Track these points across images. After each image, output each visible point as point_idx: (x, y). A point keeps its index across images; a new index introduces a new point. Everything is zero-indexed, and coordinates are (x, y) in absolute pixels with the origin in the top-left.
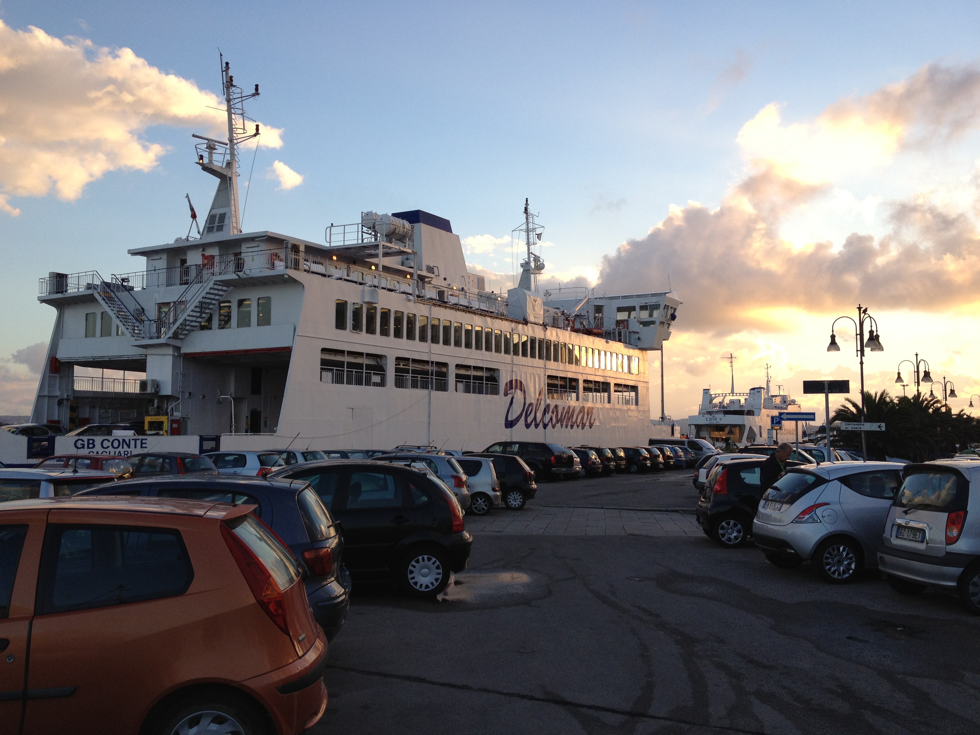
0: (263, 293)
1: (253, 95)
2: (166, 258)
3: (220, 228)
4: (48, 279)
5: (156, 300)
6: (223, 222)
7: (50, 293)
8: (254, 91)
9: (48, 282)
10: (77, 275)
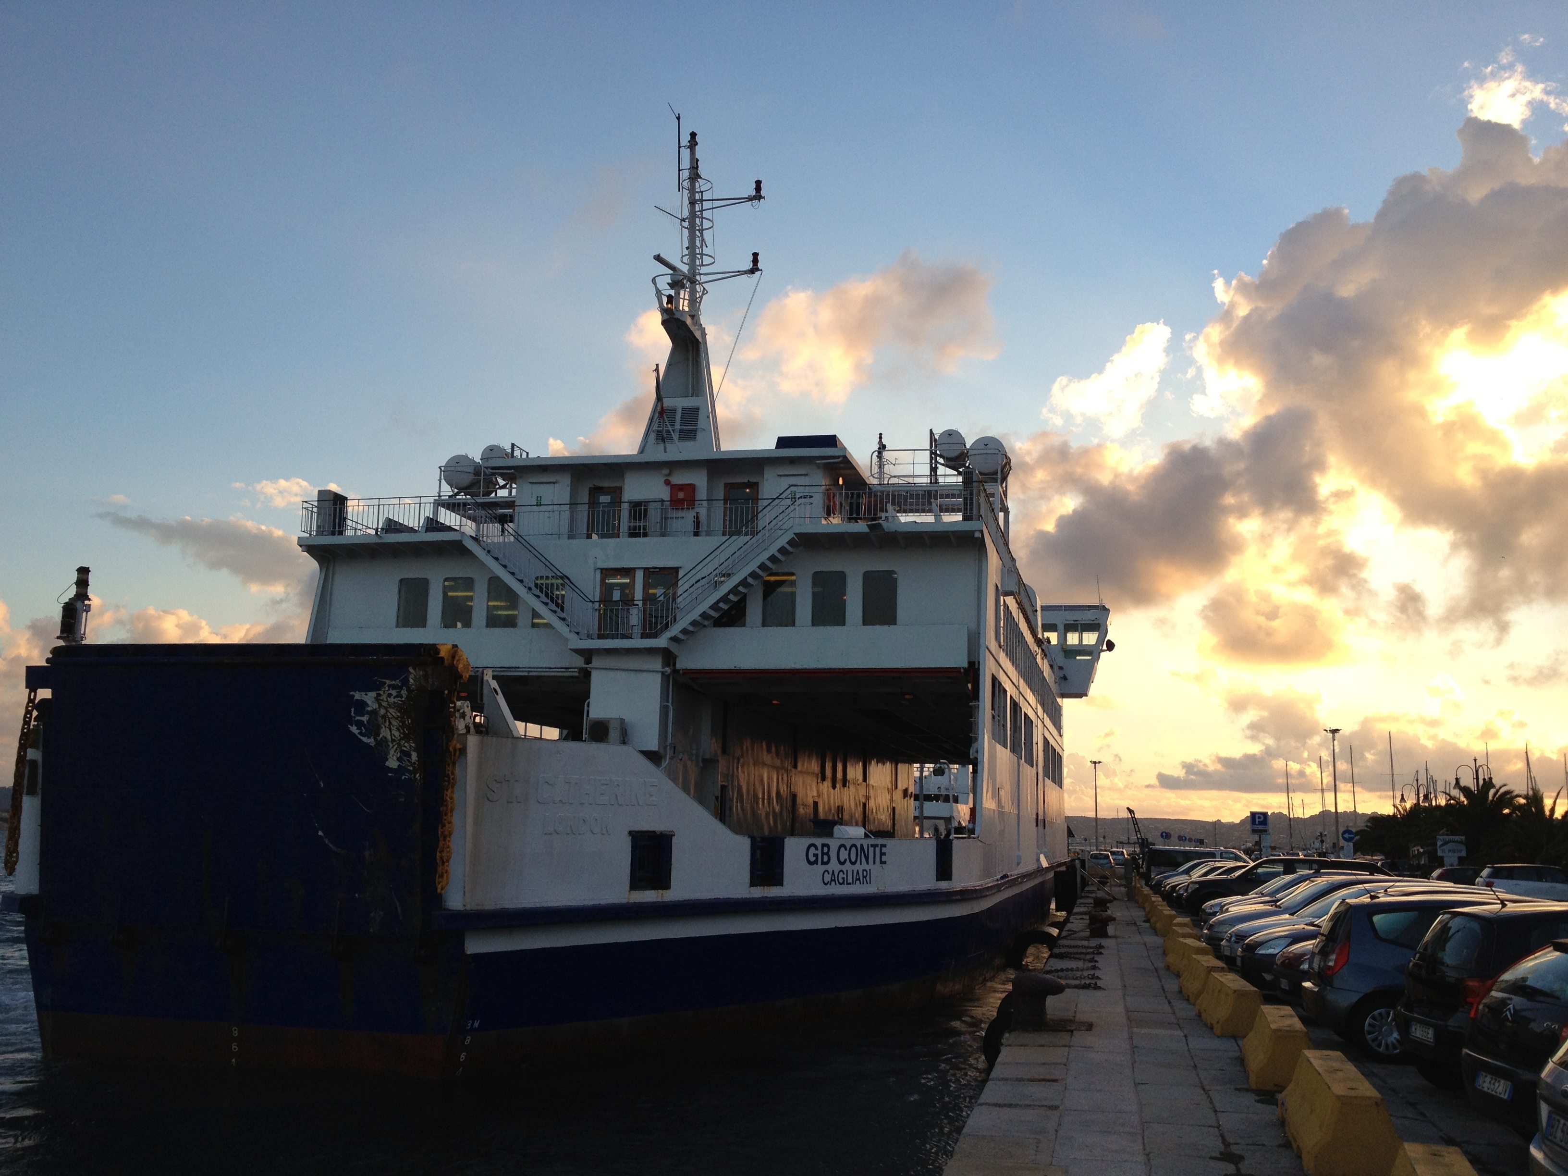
0: (878, 563)
1: (750, 199)
2: (569, 482)
3: (689, 434)
4: (316, 504)
5: (595, 564)
6: (696, 424)
7: (320, 532)
8: (753, 193)
9: (315, 510)
10: (376, 502)
